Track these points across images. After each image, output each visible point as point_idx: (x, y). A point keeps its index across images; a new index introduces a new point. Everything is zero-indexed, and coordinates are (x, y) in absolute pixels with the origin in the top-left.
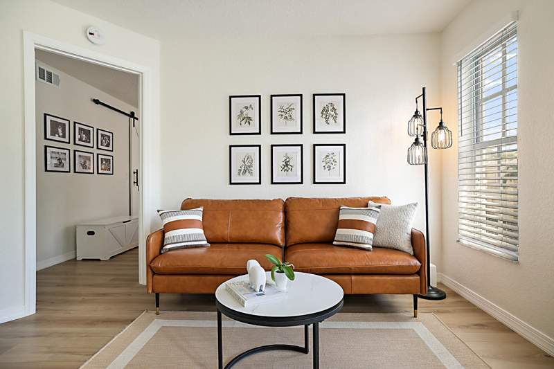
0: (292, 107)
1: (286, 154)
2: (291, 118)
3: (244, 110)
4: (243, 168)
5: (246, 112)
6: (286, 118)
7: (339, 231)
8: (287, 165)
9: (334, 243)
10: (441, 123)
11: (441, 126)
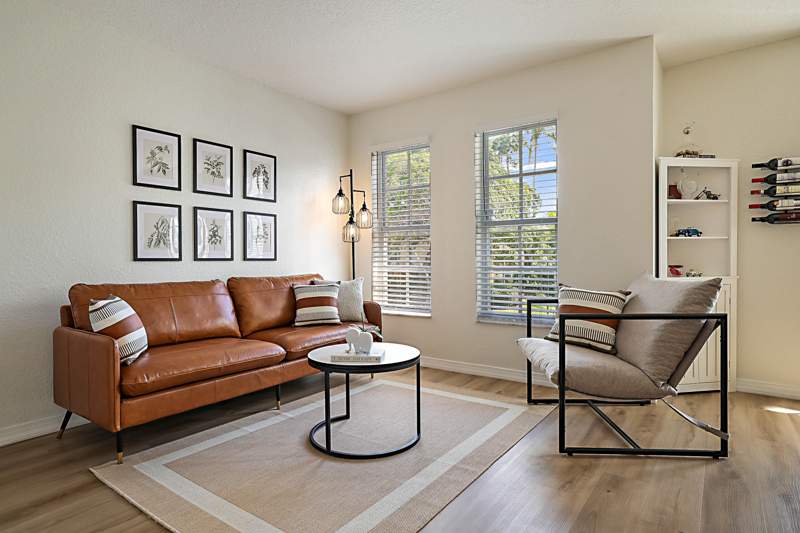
0: (220, 160)
1: (214, 222)
2: (220, 176)
3: (157, 151)
4: (155, 237)
5: (159, 155)
6: (213, 173)
7: (299, 312)
8: (214, 235)
9: (297, 324)
10: (364, 205)
11: (364, 208)
